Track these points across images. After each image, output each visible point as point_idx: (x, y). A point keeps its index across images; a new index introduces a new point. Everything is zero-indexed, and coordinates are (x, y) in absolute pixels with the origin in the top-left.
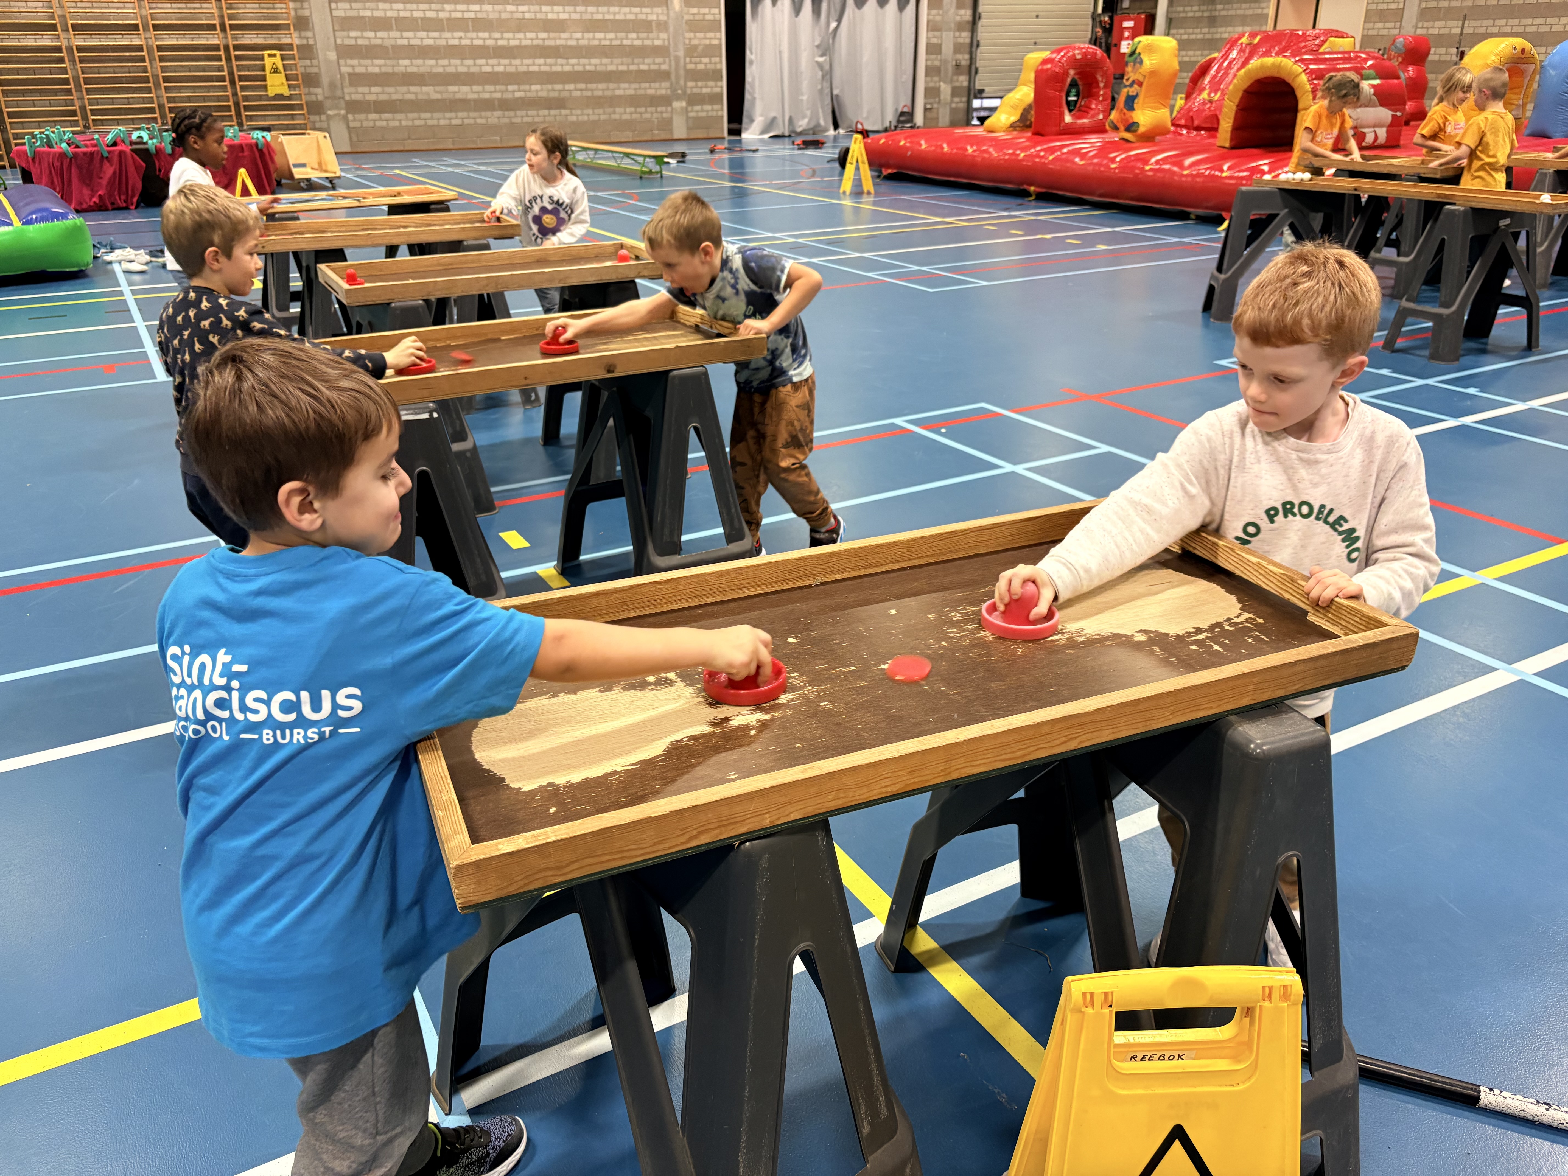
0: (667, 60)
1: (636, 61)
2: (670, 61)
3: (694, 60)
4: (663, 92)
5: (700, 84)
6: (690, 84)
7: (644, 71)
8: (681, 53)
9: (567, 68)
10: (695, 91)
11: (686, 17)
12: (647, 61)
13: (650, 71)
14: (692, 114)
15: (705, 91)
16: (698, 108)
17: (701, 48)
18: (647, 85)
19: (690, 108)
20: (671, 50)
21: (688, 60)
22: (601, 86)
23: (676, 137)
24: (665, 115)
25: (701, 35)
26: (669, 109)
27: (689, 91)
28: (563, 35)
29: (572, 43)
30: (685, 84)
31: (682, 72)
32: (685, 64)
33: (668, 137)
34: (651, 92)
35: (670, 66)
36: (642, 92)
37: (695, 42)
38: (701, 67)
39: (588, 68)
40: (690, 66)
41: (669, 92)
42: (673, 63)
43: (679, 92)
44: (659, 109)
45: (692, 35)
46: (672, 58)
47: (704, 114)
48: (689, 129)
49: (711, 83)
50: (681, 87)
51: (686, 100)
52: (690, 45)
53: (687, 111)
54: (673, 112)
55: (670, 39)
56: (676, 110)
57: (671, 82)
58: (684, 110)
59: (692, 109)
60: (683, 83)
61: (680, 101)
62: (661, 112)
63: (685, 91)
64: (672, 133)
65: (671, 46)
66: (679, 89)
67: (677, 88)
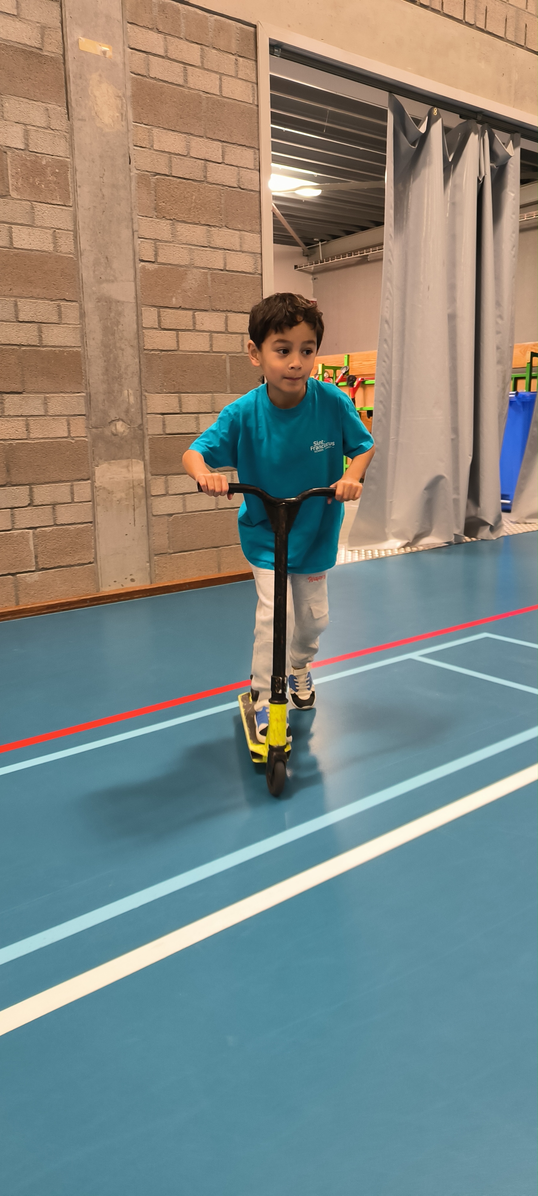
0: (71, 311)
2: (83, 315)
3: (170, 318)
4: (59, 430)
8: (122, 290)
14: (163, 506)
17: (192, 281)
19: (158, 486)
20: (87, 274)
21: (150, 316)
23: (108, 588)
24: (65, 515)
25: (196, 233)
26: (83, 490)
27: (154, 428)
30: (142, 398)
31: (128, 359)
32: (139, 329)
33: (85, 591)
35: (83, 336)
37: (174, 255)
41: (79, 429)
42: (94, 323)
43: (120, 427)
44: (43, 493)
45: (163, 228)
46: (89, 306)
48: (154, 554)
50: (127, 411)
51: (144, 459)
52: (156, 266)
53: (148, 495)
54: (98, 499)
55: (81, 232)
56: (110, 493)
57: (89, 395)
58: (140, 491)
59: (167, 488)
60: (132, 400)
61: (124, 462)
62: (54, 505)
63: (142, 424)
64: (95, 576)
65: (87, 261)
66: (118, 420)
67: (113, 415)
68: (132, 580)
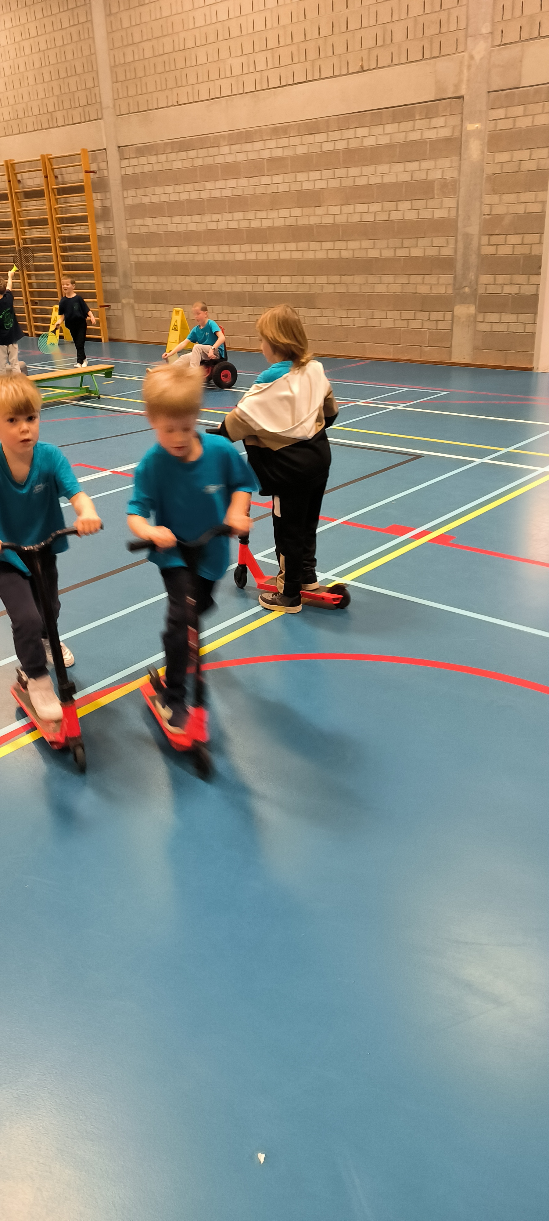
0: (452, 240)
1: (406, 243)
2: (456, 241)
3: (495, 239)
4: (442, 290)
5: (500, 279)
6: (485, 279)
7: (417, 258)
8: (474, 229)
9: (321, 255)
10: (491, 290)
11: (490, 170)
12: (422, 242)
13: (424, 258)
14: (482, 327)
15: (507, 290)
16: (494, 317)
17: (507, 221)
18: (419, 279)
19: (480, 318)
20: (460, 225)
21: (484, 240)
22: (359, 279)
23: (454, 360)
24: (441, 326)
25: (512, 197)
26: (448, 316)
27: (481, 291)
28: (319, 211)
29: (328, 220)
30: (477, 278)
31: (473, 259)
32: (480, 246)
33: (444, 358)
34: (423, 289)
35: (456, 251)
36: (410, 289)
37: (500, 210)
38: (505, 251)
39: (345, 254)
40: (489, 250)
41: (450, 290)
42: (461, 245)
43: (467, 290)
44: (434, 316)
45: (495, 198)
46: (460, 237)
47: (502, 328)
48: (476, 348)
49: (521, 278)
50: (470, 283)
51: (475, 304)
52: (490, 216)
53: (475, 322)
54: (455, 320)
55: (459, 207)
56: (460, 318)
57: (455, 276)
58: (472, 319)
59: (484, 318)
60: (473, 277)
61: (467, 305)
62: (437, 321)
63: (476, 289)
64: (450, 353)
65: (460, 219)
66: (466, 287)
67: (464, 284)
68: (464, 358)
